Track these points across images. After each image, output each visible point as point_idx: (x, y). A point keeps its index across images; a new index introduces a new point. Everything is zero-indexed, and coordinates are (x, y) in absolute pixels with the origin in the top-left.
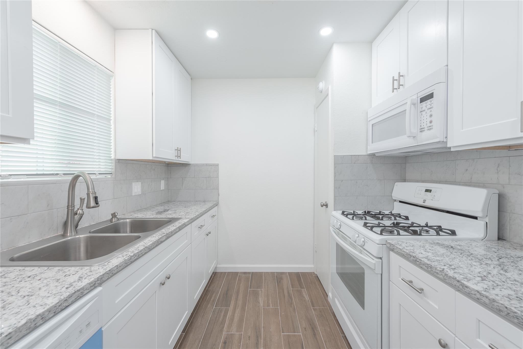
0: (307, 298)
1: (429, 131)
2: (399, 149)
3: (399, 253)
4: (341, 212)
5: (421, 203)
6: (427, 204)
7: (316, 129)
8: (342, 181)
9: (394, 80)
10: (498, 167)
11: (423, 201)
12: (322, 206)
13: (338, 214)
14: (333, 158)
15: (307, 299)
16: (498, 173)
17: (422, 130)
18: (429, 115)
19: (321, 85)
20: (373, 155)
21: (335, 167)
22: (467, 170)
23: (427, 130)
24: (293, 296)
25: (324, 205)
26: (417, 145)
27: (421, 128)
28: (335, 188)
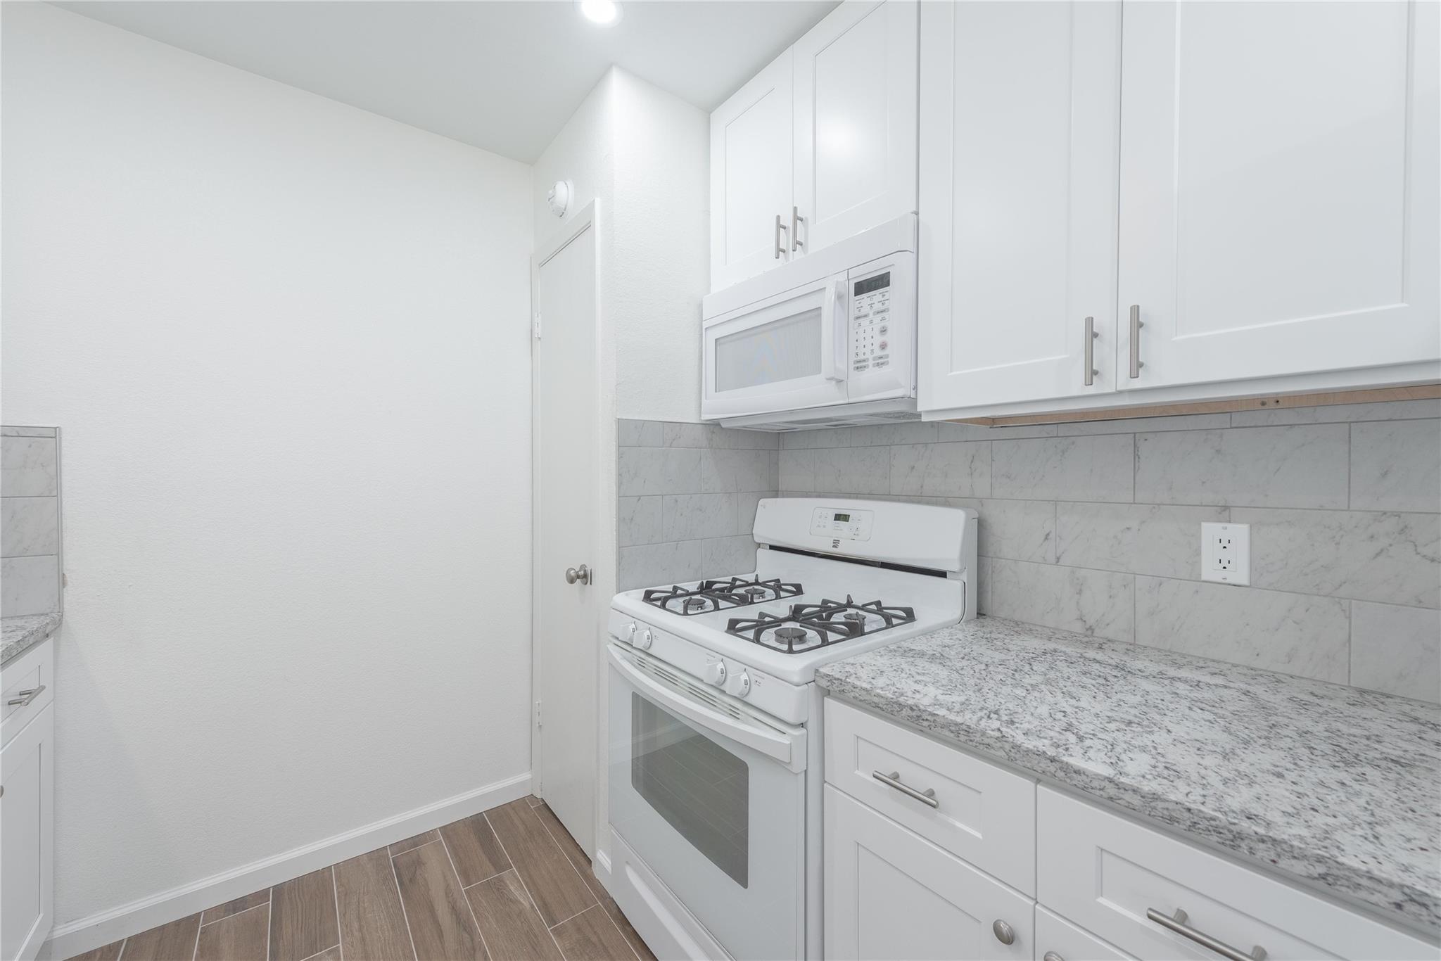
0: (525, 899)
1: (877, 368)
2: (792, 412)
3: (861, 700)
4: (641, 593)
5: (827, 548)
6: (842, 550)
7: (538, 331)
8: (639, 500)
9: (780, 226)
10: (972, 462)
11: (832, 544)
12: (572, 581)
13: (632, 601)
14: (614, 427)
15: (526, 904)
16: (972, 474)
17: (860, 366)
18: (877, 328)
19: (564, 192)
20: (714, 426)
21: (620, 456)
22: (913, 468)
23: (874, 366)
24: (476, 914)
25: (578, 577)
26: (846, 401)
27: (859, 358)
28: (621, 520)
